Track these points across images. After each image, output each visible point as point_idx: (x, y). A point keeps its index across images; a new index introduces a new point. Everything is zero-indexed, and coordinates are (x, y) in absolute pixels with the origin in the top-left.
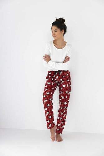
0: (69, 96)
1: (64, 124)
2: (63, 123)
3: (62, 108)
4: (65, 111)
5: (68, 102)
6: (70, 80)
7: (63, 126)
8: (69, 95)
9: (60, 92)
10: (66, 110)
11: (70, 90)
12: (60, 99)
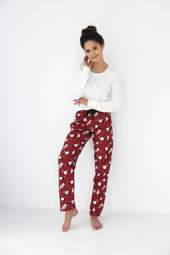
0: (110, 156)
1: (103, 200)
2: (101, 199)
3: (99, 175)
4: (104, 180)
5: (109, 165)
6: (111, 128)
7: (102, 204)
8: (111, 153)
9: (95, 148)
10: (106, 178)
11: (111, 146)
12: (96, 161)
